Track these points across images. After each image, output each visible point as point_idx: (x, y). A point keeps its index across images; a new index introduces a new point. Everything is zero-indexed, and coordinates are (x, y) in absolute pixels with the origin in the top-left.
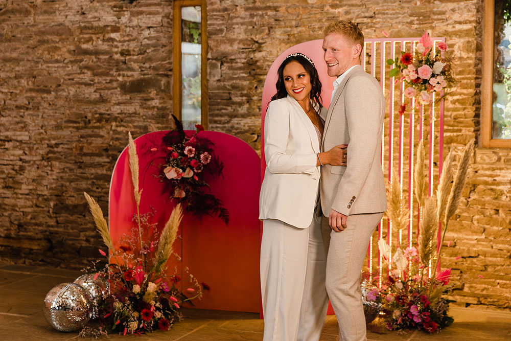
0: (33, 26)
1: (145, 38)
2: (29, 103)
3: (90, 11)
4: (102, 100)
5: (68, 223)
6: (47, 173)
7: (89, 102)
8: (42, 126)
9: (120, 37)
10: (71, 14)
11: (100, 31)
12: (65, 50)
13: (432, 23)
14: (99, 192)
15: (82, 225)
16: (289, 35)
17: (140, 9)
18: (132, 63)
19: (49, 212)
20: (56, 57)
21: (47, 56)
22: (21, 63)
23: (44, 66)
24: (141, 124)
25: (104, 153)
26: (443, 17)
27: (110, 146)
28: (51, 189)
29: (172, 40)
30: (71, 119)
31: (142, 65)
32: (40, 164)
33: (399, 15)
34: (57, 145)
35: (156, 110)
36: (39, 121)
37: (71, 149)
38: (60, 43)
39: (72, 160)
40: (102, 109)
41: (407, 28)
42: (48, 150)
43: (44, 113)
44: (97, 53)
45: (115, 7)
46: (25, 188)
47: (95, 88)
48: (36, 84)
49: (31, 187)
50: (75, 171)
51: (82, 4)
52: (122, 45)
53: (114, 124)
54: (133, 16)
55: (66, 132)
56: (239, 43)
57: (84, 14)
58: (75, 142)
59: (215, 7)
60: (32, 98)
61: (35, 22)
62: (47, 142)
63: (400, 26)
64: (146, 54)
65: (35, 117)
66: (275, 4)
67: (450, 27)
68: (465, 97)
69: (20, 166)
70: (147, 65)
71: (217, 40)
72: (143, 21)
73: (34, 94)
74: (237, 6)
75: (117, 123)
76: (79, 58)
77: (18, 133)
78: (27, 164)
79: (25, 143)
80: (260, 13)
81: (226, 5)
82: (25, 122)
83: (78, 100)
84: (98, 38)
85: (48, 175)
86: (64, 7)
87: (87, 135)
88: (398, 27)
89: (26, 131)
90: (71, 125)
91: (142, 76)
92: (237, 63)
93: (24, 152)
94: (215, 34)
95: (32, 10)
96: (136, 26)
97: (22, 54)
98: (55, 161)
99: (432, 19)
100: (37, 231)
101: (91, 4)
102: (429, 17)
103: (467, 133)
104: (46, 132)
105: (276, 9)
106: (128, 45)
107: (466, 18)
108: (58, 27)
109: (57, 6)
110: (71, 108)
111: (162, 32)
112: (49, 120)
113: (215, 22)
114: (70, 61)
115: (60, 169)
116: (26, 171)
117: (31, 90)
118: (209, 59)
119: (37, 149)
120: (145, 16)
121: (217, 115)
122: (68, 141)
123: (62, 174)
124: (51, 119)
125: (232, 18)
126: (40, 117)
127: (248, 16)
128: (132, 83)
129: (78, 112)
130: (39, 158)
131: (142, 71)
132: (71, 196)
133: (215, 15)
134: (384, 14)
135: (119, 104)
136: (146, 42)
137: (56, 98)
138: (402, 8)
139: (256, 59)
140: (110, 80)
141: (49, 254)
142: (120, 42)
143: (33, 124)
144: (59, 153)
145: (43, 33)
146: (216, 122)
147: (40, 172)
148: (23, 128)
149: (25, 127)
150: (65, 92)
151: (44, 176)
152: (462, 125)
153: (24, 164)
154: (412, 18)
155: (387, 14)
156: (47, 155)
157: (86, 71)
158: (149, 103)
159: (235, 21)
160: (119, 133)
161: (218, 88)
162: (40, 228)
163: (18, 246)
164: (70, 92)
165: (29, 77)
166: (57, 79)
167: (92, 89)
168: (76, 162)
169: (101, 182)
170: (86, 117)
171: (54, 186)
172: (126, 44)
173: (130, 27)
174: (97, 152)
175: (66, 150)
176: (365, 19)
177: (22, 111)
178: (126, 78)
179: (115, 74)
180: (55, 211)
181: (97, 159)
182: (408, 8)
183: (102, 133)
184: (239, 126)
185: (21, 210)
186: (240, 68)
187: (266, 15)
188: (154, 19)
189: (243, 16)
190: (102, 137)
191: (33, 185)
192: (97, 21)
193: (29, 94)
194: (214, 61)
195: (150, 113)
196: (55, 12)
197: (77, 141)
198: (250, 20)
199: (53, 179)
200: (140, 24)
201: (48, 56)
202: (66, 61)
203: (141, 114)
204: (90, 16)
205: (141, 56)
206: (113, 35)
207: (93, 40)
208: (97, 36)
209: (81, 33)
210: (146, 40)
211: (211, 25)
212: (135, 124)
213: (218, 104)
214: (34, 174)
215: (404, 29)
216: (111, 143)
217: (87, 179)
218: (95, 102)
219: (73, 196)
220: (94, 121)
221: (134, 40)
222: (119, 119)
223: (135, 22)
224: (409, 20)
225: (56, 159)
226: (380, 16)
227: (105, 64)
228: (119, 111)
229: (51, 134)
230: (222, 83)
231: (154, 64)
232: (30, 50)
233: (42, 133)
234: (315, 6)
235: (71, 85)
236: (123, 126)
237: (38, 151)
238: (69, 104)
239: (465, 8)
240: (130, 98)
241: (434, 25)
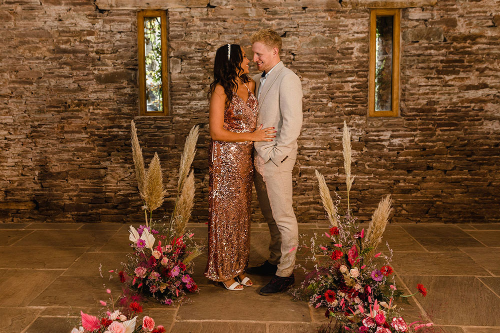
0: (13, 29)
1: (117, 41)
2: (12, 93)
3: (68, 18)
4: (80, 89)
5: (53, 187)
6: (31, 148)
7: (69, 91)
8: (26, 111)
9: (94, 39)
10: (50, 20)
11: (77, 35)
12: (44, 50)
13: (339, 32)
14: (79, 161)
15: (65, 187)
16: (234, 40)
17: (112, 18)
18: (106, 60)
19: (34, 179)
20: (37, 55)
21: (27, 54)
22: (3, 60)
23: (26, 63)
24: (115, 107)
25: (82, 130)
26: (346, 28)
27: (88, 124)
28: (36, 160)
29: (137, 43)
30: (52, 105)
31: (115, 61)
32: (25, 142)
33: (316, 27)
34: (40, 126)
35: (128, 96)
36: (23, 107)
37: (53, 128)
38: (40, 43)
39: (55, 137)
40: (81, 96)
41: (322, 36)
42: (31, 129)
43: (27, 100)
44: (74, 52)
45: (89, 15)
46: (10, 162)
47: (74, 80)
48: (19, 77)
49: (16, 160)
50: (57, 146)
51: (60, 12)
52: (97, 46)
53: (91, 107)
54: (107, 23)
55: (48, 116)
56: (196, 45)
57: (60, 20)
58: (56, 122)
59: (176, 17)
60: (15, 89)
61: (15, 26)
62: (30, 123)
63: (316, 34)
64: (118, 53)
65: (18, 104)
66: (224, 17)
67: (351, 35)
68: (360, 83)
69: (5, 143)
70: (119, 61)
71: (178, 43)
72: (115, 27)
73: (16, 85)
74: (193, 17)
75: (94, 107)
76: (58, 56)
77: (3, 117)
78: (12, 142)
79: (10, 125)
80: (212, 23)
81: (184, 17)
82: (9, 108)
83: (59, 89)
84: (75, 40)
85: (32, 150)
86: (43, 14)
87: (67, 117)
88: (315, 35)
89: (10, 115)
90: (53, 109)
91: (115, 70)
92: (194, 60)
93: (9, 132)
94: (176, 38)
95: (12, 16)
96: (109, 31)
97: (4, 52)
98: (38, 138)
99: (338, 30)
100: (24, 195)
101: (68, 13)
102: (337, 28)
103: (361, 108)
104: (29, 116)
105: (224, 21)
106: (103, 46)
107: (361, 30)
108: (38, 31)
109: (37, 13)
110: (52, 96)
111: (131, 36)
112: (31, 106)
113: (176, 29)
114: (50, 58)
115: (44, 145)
116: (11, 148)
117: (13, 82)
118: (172, 57)
119: (21, 129)
120: (116, 23)
121: (179, 99)
122: (50, 122)
123: (45, 149)
124: (33, 105)
125: (189, 27)
126: (24, 103)
127: (203, 25)
128: (106, 75)
129: (59, 98)
130: (24, 136)
131: (115, 66)
132: (54, 166)
133: (175, 24)
134: (305, 26)
135: (95, 92)
136: (118, 43)
137: (38, 88)
138: (318, 21)
139: (209, 57)
140: (87, 73)
141: (35, 212)
142: (95, 43)
143: (17, 109)
144: (43, 132)
145: (24, 35)
146: (178, 104)
147: (24, 148)
148: (7, 113)
149: (9, 112)
150: (47, 83)
151: (29, 151)
152: (359, 102)
153: (9, 142)
154: (325, 29)
155: (307, 26)
156: (31, 134)
157: (65, 66)
158: (122, 91)
159: (192, 28)
160: (96, 115)
161: (179, 79)
162: (26, 192)
163: (6, 208)
164: (51, 83)
165: (12, 72)
166: (38, 72)
167: (71, 81)
168: (58, 139)
169: (81, 153)
170: (66, 103)
171: (38, 158)
172: (100, 45)
173: (103, 31)
174: (77, 130)
175: (48, 129)
176: (292, 29)
177: (6, 99)
178: (101, 72)
179: (91, 68)
180: (40, 178)
181: (77, 136)
182: (322, 21)
183: (81, 115)
184: (197, 107)
185: (8, 179)
186: (197, 64)
187: (217, 24)
188: (125, 26)
189: (199, 25)
190: (81, 118)
191: (19, 158)
192: (74, 26)
193: (12, 85)
194: (176, 59)
195: (123, 98)
196: (35, 19)
197: (58, 122)
198: (204, 28)
199: (38, 153)
200: (112, 30)
201: (29, 55)
202: (46, 58)
203: (115, 100)
204: (67, 22)
205: (114, 55)
206: (88, 38)
207: (71, 42)
208: (75, 38)
209: (60, 36)
210: (118, 42)
211: (173, 31)
212: (110, 107)
213: (180, 91)
214: (19, 149)
215: (319, 36)
216: (89, 123)
217: (69, 151)
218: (74, 91)
219: (56, 166)
220: (74, 106)
221: (107, 42)
222: (96, 103)
223: (108, 28)
224: (323, 30)
225: (39, 137)
226: (303, 27)
227: (82, 60)
228: (96, 98)
229: (35, 117)
230: (183, 75)
231: (125, 61)
232: (12, 50)
233: (25, 116)
234: (254, 18)
235: (52, 78)
236: (100, 109)
237: (23, 131)
238: (50, 92)
239: (361, 23)
240: (105, 87)
241: (340, 34)
